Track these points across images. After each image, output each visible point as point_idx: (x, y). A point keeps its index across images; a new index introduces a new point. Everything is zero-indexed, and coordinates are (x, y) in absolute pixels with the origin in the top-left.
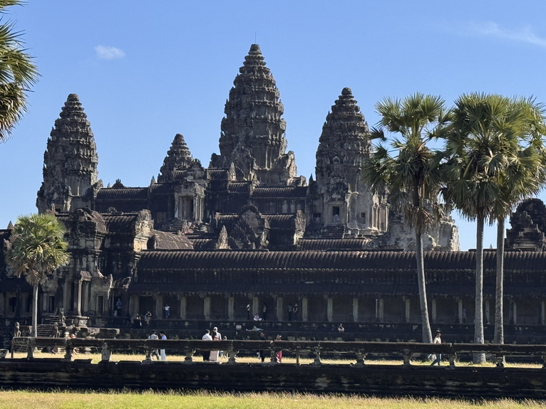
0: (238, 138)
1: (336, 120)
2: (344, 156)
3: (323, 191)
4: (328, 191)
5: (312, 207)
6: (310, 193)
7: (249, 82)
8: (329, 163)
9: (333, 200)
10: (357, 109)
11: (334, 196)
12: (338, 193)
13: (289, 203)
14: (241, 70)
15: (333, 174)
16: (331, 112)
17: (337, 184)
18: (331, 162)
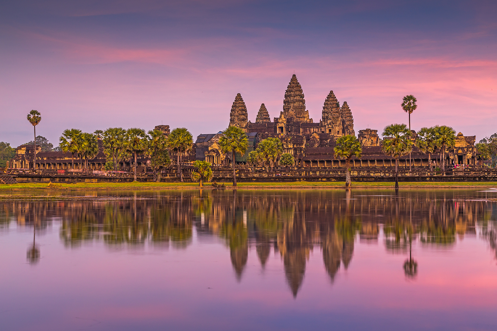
0: (290, 106)
1: (329, 101)
2: (332, 113)
3: (326, 125)
4: (327, 125)
5: (321, 129)
6: (321, 125)
7: (293, 87)
8: (327, 115)
9: (329, 127)
10: (335, 97)
11: (330, 126)
12: (331, 125)
13: (314, 128)
14: (290, 83)
15: (328, 119)
16: (327, 99)
17: (330, 122)
18: (328, 115)
